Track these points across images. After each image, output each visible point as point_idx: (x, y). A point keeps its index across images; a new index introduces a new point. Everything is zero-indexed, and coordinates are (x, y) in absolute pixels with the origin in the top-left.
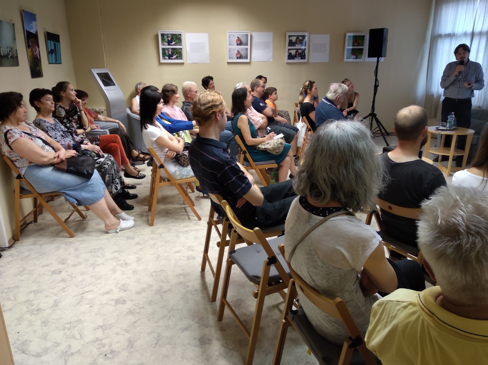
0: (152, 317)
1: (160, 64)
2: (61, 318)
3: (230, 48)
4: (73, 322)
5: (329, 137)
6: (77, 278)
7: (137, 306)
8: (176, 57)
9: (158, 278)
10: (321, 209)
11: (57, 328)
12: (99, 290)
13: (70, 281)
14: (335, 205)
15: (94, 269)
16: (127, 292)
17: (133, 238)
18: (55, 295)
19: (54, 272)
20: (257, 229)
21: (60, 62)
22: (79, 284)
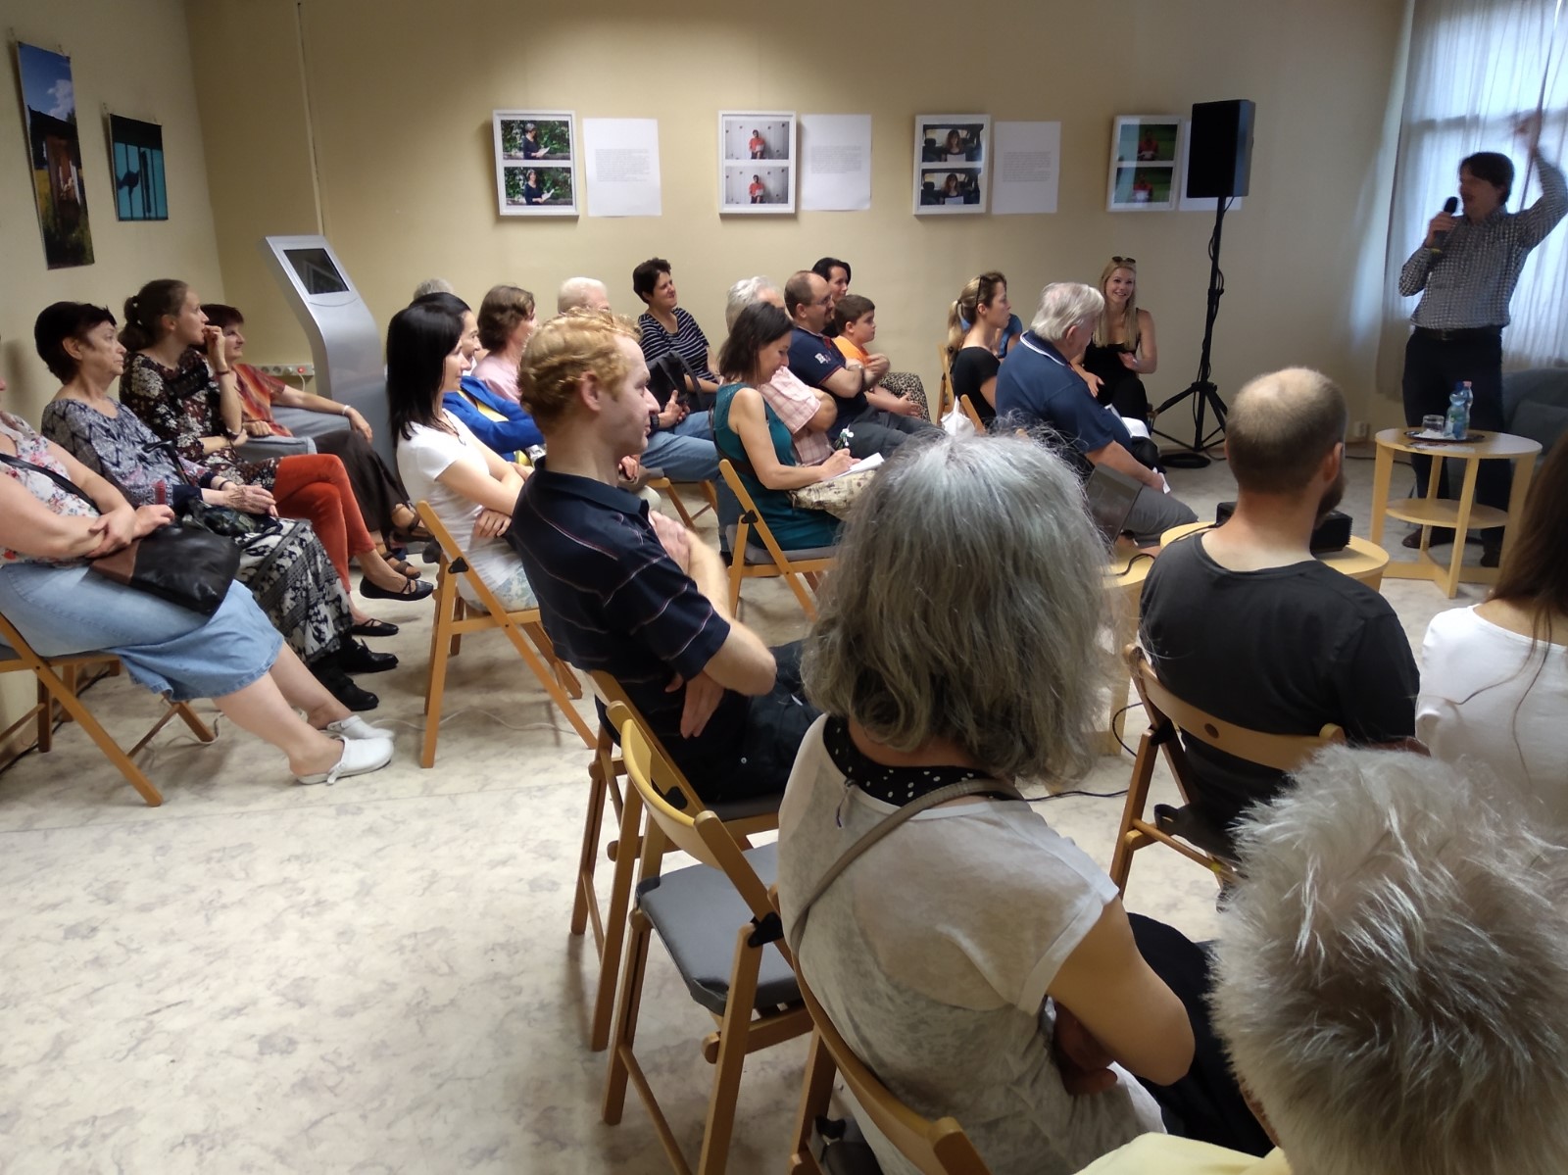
0: (376, 1104)
1: (500, 219)
2: (67, 1102)
3: (729, 169)
4: (103, 1117)
5: (920, 499)
6: (145, 952)
7: (332, 1063)
8: (552, 197)
9: (421, 957)
10: (891, 771)
11: (45, 1140)
12: (212, 998)
13: (119, 964)
14: (945, 757)
15: (208, 920)
16: (306, 1008)
17: (359, 809)
18: (62, 1014)
19: (71, 932)
20: (710, 816)
21: (160, 215)
22: (146, 978)
